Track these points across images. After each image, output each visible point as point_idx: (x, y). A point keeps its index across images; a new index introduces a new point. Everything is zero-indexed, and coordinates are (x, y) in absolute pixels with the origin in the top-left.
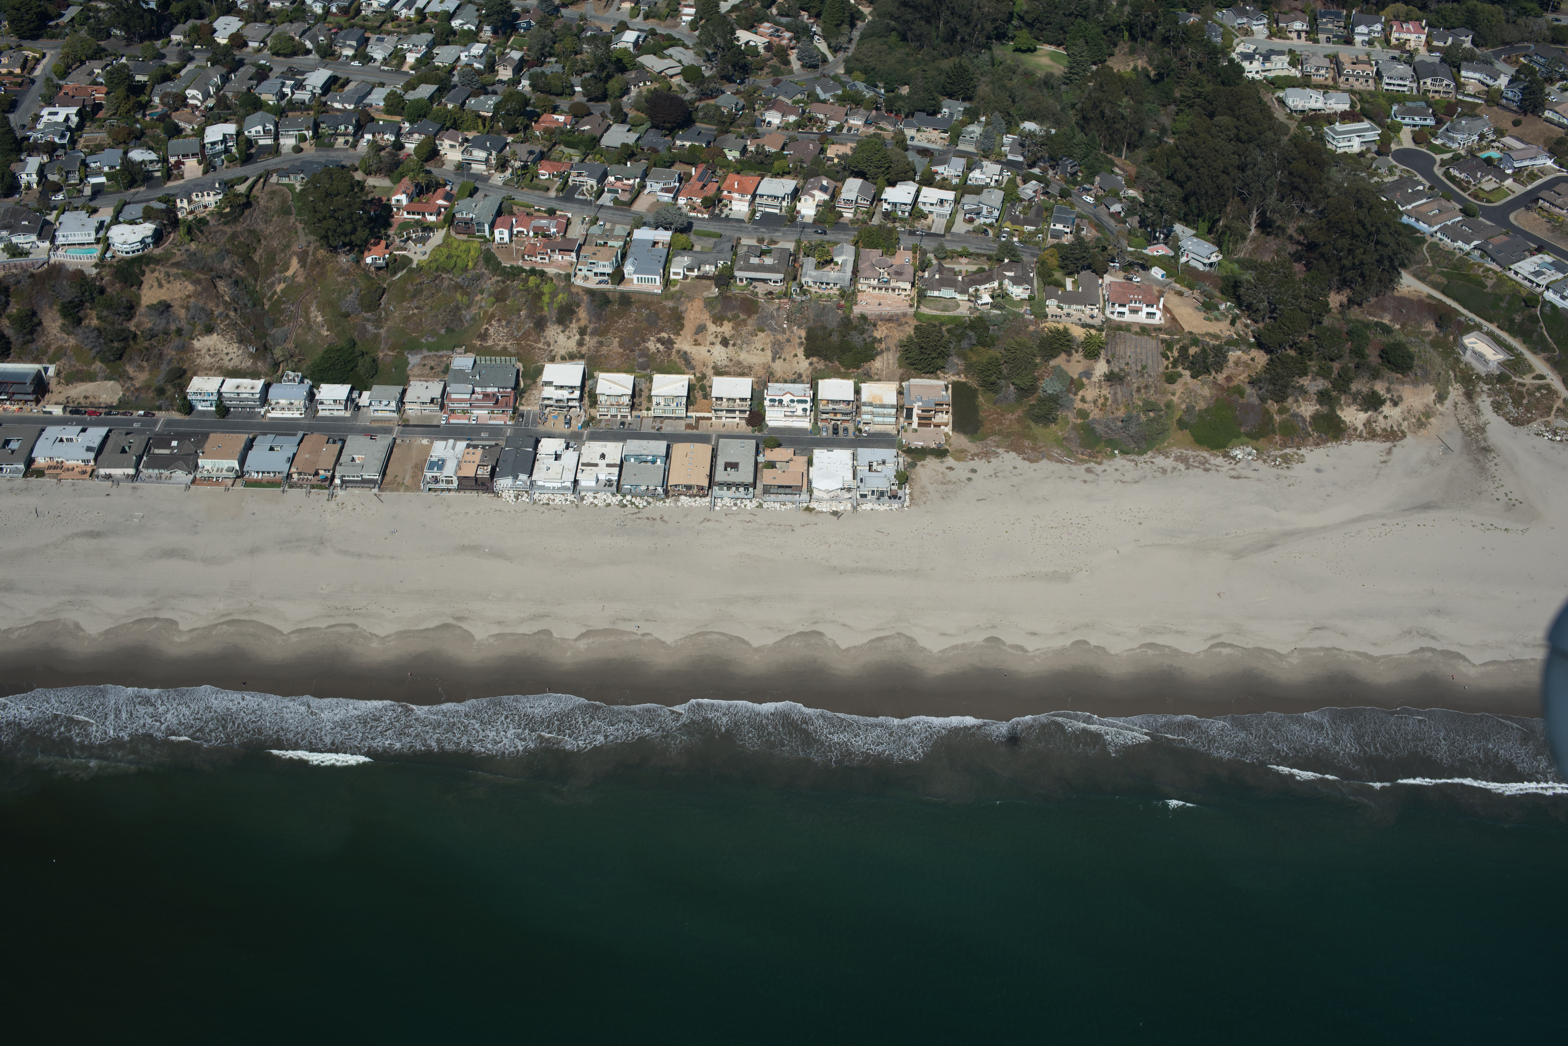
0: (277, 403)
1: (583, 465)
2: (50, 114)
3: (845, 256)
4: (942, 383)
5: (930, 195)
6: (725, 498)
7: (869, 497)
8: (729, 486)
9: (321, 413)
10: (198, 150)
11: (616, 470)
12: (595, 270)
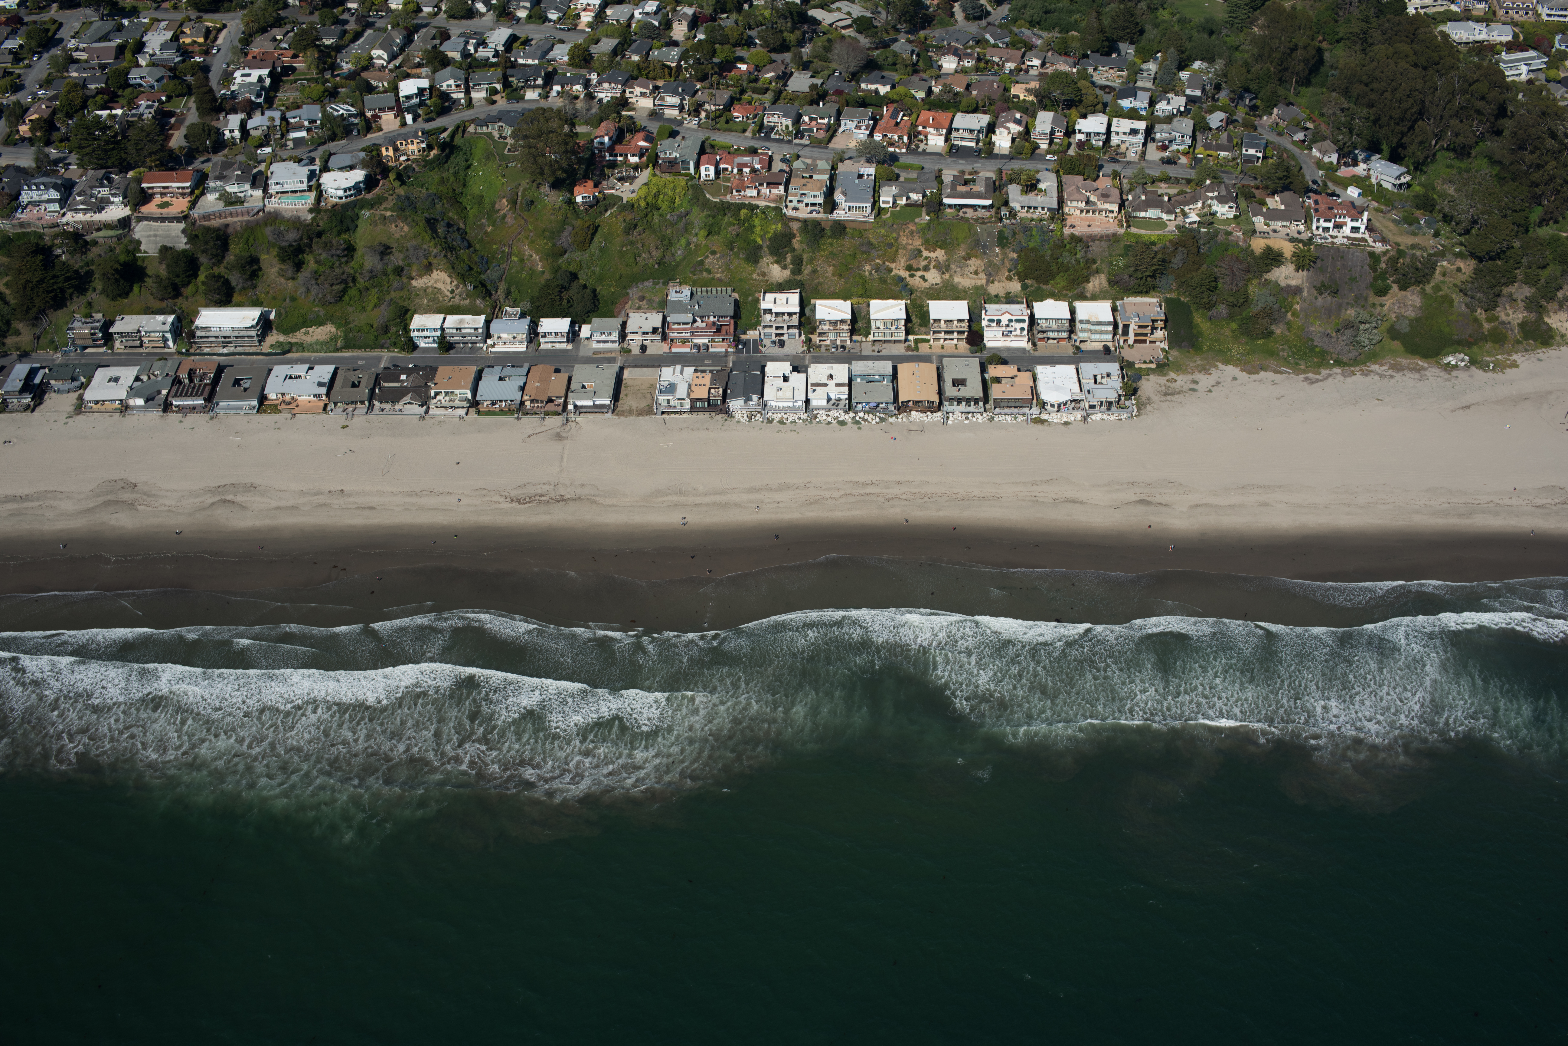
0: (499, 337)
1: (812, 385)
2: (243, 75)
3: (1048, 183)
4: (1154, 300)
5: (1122, 125)
6: (957, 412)
7: (1098, 408)
8: (959, 401)
9: (543, 347)
10: (394, 104)
11: (846, 389)
12: (806, 201)
